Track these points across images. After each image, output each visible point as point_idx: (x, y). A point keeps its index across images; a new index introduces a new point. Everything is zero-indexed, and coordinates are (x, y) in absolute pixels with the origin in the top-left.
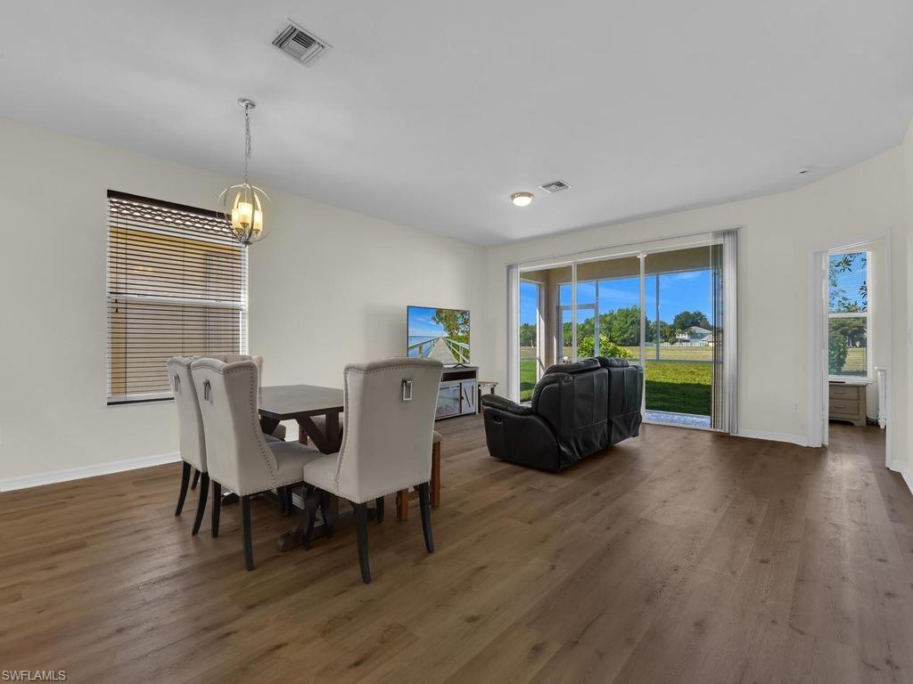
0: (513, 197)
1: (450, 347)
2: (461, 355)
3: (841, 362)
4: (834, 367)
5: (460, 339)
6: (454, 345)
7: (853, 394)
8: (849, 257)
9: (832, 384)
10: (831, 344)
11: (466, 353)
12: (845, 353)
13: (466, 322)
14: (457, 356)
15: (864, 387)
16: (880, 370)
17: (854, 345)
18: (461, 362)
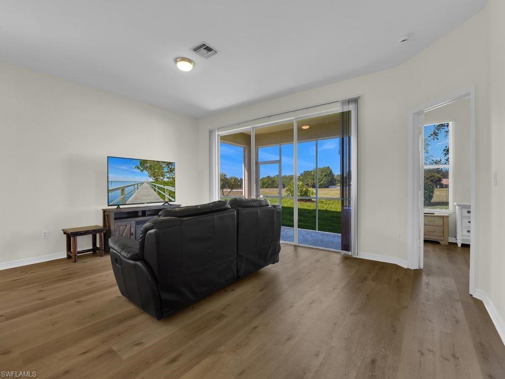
0: (176, 61)
1: (155, 190)
2: (167, 196)
3: (431, 197)
4: (427, 200)
5: (166, 184)
6: (159, 188)
7: (440, 222)
8: (437, 131)
9: (426, 215)
10: (425, 187)
11: (172, 194)
12: (433, 192)
13: (172, 171)
14: (163, 197)
15: (447, 217)
16: (458, 205)
17: (437, 187)
18: (167, 200)
